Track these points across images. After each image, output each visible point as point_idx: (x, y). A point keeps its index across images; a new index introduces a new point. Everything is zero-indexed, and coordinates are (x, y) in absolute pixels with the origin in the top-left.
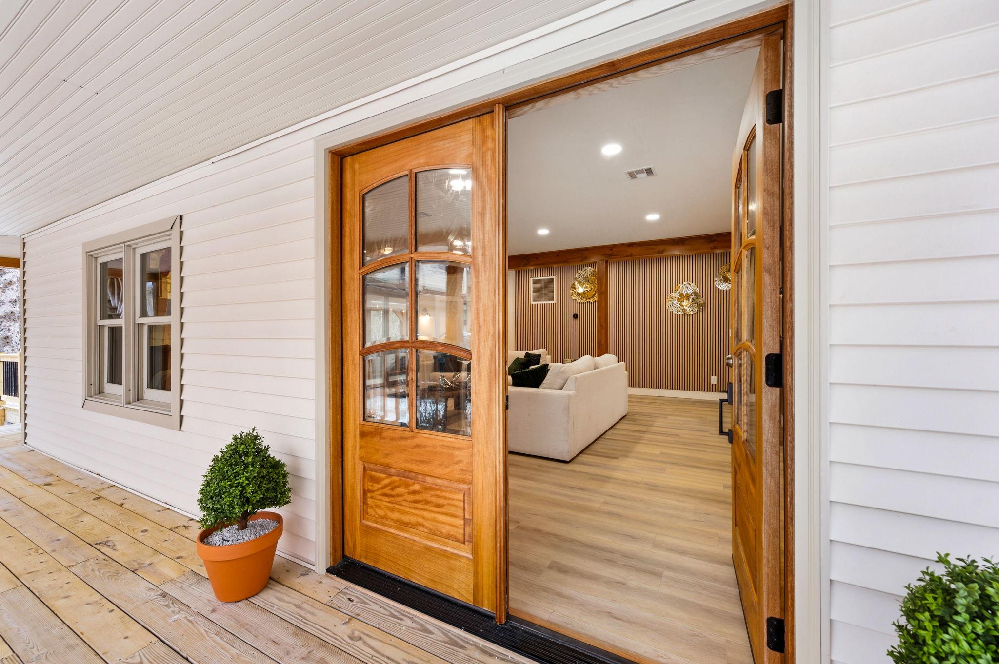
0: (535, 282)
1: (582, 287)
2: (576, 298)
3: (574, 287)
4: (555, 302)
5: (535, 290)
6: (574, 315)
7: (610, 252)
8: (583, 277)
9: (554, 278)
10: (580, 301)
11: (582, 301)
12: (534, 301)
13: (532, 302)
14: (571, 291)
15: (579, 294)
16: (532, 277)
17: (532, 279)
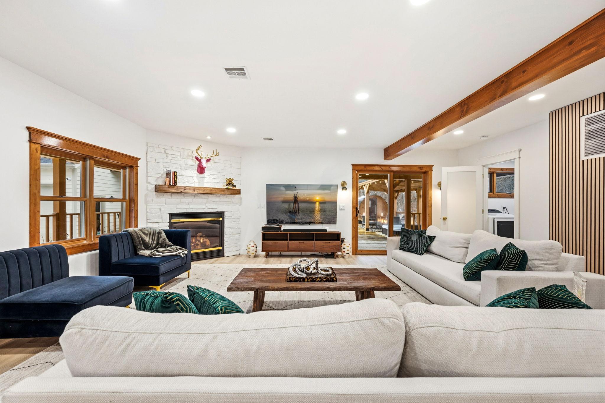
0: (589, 122)
5: (590, 135)
12: (587, 154)
13: (585, 159)
16: (583, 115)
17: (583, 119)
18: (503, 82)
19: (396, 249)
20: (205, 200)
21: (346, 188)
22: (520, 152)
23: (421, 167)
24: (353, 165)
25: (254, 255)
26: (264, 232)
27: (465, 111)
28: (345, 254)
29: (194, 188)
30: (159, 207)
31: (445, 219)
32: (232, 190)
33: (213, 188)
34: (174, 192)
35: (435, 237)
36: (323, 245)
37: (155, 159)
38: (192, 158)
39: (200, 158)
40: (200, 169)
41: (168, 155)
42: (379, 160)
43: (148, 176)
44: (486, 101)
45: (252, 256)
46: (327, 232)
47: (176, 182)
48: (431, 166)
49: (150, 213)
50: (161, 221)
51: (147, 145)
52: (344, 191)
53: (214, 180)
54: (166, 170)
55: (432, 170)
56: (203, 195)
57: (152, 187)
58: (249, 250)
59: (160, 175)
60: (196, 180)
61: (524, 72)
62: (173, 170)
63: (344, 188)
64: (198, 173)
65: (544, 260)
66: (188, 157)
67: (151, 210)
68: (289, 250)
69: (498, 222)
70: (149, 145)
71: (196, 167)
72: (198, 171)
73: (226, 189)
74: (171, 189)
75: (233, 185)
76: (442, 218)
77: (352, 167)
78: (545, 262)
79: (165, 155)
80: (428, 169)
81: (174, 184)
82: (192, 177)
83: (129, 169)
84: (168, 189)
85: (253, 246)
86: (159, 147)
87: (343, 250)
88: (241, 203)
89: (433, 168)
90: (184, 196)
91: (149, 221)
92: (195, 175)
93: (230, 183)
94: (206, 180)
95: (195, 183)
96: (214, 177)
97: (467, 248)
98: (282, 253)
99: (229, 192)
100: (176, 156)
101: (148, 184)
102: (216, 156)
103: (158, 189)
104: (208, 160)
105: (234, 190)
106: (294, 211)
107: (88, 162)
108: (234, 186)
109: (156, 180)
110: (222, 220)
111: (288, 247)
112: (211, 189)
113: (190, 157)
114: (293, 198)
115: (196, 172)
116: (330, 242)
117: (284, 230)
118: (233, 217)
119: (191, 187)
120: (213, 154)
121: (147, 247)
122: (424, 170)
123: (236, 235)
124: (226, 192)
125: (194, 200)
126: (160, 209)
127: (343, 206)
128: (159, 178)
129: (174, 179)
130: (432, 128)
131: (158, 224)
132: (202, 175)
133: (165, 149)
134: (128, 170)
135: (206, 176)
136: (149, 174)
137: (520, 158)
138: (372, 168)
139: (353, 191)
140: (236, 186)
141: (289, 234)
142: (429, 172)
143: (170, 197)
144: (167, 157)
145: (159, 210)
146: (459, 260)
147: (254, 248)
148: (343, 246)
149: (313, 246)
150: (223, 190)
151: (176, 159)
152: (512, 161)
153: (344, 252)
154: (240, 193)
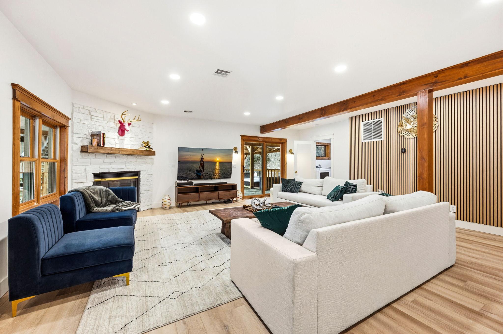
0: (365, 125)
1: (410, 124)
2: (403, 135)
3: (401, 125)
4: (383, 139)
5: (365, 131)
6: (402, 149)
7: (434, 80)
8: (411, 115)
9: (383, 119)
10: (408, 137)
11: (411, 137)
12: (364, 140)
13: (363, 141)
14: (399, 129)
15: (408, 131)
16: (362, 121)
17: (362, 123)
18: (344, 104)
19: (280, 191)
20: (125, 160)
21: (237, 152)
22: (333, 135)
23: (281, 139)
24: (241, 136)
25: (169, 207)
26: (179, 187)
27: (323, 113)
28: (238, 199)
29: (119, 149)
30: (84, 167)
31: (296, 172)
32: (149, 152)
33: (134, 150)
34: (102, 152)
35: (302, 182)
36: (225, 194)
37: (81, 120)
38: (113, 121)
39: (122, 122)
40: (121, 132)
41: (93, 117)
42: (257, 133)
43: (74, 136)
44: (336, 111)
45: (167, 208)
46: (228, 184)
47: (105, 143)
48: (286, 139)
49: (76, 173)
50: (85, 180)
51: (73, 105)
52: (236, 154)
53: (132, 142)
54: (90, 132)
55: (286, 142)
56: (123, 156)
57: (78, 148)
58: (164, 203)
59: (85, 135)
60: (117, 142)
61: (355, 102)
62: (102, 132)
63: (236, 152)
64: (119, 136)
65: (361, 188)
66: (111, 120)
67: (77, 170)
68: (199, 200)
69: (321, 173)
70: (75, 105)
71: (117, 130)
72: (119, 134)
73: (145, 150)
74: (99, 150)
75: (149, 147)
76: (295, 172)
77: (240, 137)
78: (361, 189)
79: (90, 116)
80: (285, 141)
81: (103, 145)
82: (114, 139)
83: (60, 129)
84: (97, 150)
85: (169, 199)
86: (84, 109)
87: (238, 196)
88: (152, 163)
89: (287, 140)
90: (107, 157)
91: (74, 181)
92: (117, 137)
93: (147, 145)
94: (125, 142)
95: (116, 144)
96: (132, 139)
97: (322, 187)
98: (190, 203)
99: (147, 153)
100: (99, 119)
101: (73, 145)
102: (137, 121)
103: (84, 150)
104: (129, 124)
105: (151, 152)
106: (200, 169)
107: (37, 121)
108: (151, 148)
109: (82, 141)
110: (137, 179)
111: (199, 197)
112: (133, 151)
113: (112, 120)
114: (200, 159)
115: (117, 134)
116: (229, 192)
117: (195, 185)
118: (147, 175)
119: (116, 148)
120: (134, 119)
121: (98, 205)
122: (282, 141)
123: (149, 191)
124: (145, 153)
125: (115, 160)
126: (85, 170)
127: (235, 165)
128: (84, 139)
129: (103, 141)
130: (301, 119)
131: (82, 183)
132: (122, 138)
133: (89, 110)
134: (58, 130)
135: (126, 139)
136: (74, 134)
137: (333, 138)
138: (253, 139)
139: (241, 154)
140: (152, 148)
141: (200, 187)
142: (285, 143)
143: (94, 157)
144: (92, 118)
145: (83, 170)
146: (319, 193)
147: (169, 201)
148: (238, 194)
149: (218, 195)
150: (142, 151)
151: (100, 121)
152: (330, 140)
153: (238, 198)
154: (155, 155)
